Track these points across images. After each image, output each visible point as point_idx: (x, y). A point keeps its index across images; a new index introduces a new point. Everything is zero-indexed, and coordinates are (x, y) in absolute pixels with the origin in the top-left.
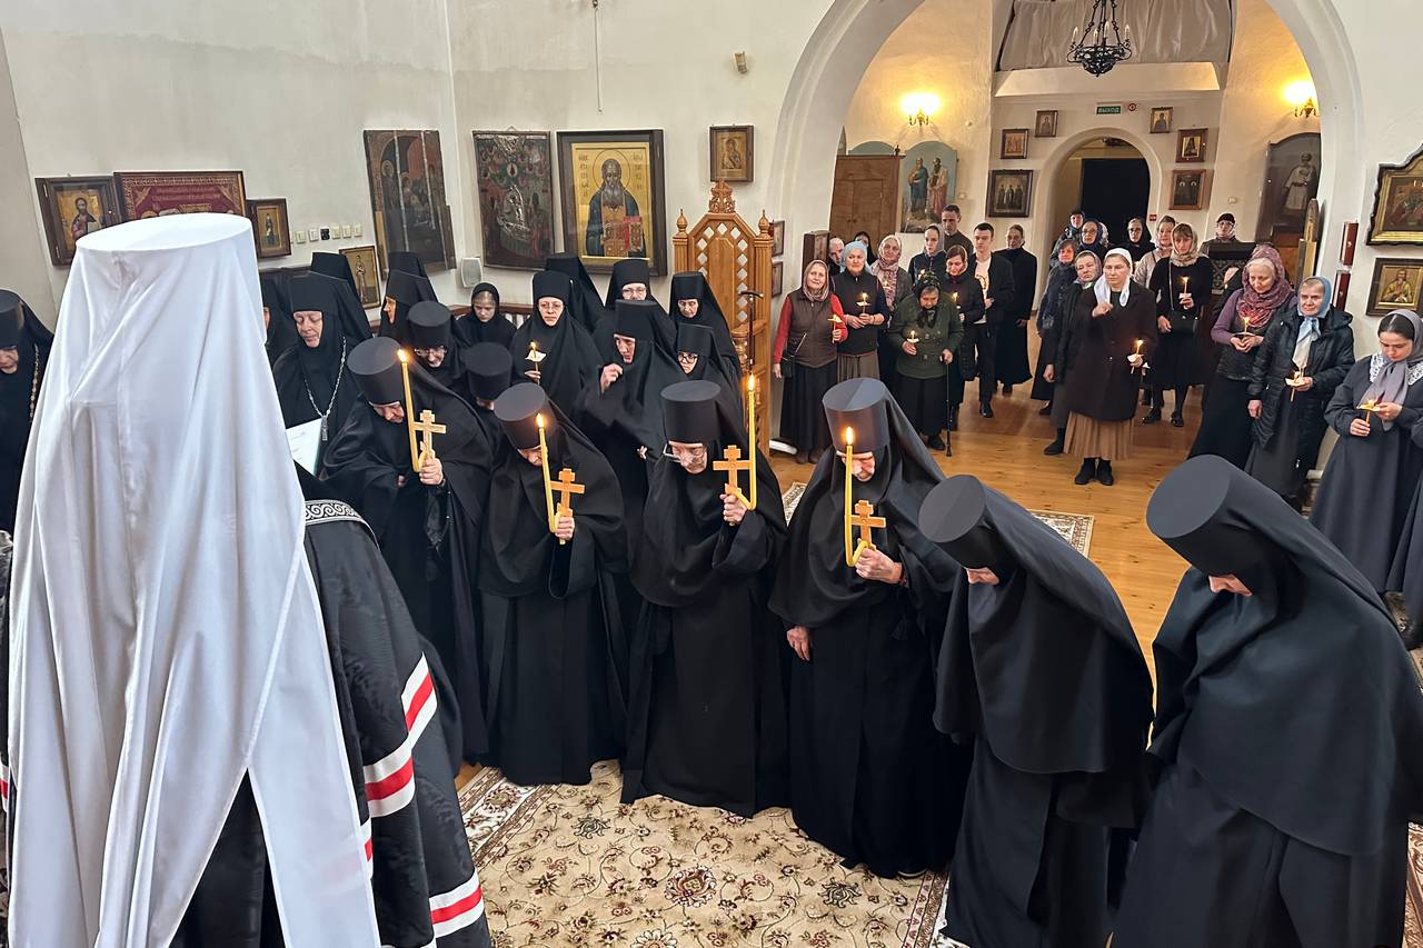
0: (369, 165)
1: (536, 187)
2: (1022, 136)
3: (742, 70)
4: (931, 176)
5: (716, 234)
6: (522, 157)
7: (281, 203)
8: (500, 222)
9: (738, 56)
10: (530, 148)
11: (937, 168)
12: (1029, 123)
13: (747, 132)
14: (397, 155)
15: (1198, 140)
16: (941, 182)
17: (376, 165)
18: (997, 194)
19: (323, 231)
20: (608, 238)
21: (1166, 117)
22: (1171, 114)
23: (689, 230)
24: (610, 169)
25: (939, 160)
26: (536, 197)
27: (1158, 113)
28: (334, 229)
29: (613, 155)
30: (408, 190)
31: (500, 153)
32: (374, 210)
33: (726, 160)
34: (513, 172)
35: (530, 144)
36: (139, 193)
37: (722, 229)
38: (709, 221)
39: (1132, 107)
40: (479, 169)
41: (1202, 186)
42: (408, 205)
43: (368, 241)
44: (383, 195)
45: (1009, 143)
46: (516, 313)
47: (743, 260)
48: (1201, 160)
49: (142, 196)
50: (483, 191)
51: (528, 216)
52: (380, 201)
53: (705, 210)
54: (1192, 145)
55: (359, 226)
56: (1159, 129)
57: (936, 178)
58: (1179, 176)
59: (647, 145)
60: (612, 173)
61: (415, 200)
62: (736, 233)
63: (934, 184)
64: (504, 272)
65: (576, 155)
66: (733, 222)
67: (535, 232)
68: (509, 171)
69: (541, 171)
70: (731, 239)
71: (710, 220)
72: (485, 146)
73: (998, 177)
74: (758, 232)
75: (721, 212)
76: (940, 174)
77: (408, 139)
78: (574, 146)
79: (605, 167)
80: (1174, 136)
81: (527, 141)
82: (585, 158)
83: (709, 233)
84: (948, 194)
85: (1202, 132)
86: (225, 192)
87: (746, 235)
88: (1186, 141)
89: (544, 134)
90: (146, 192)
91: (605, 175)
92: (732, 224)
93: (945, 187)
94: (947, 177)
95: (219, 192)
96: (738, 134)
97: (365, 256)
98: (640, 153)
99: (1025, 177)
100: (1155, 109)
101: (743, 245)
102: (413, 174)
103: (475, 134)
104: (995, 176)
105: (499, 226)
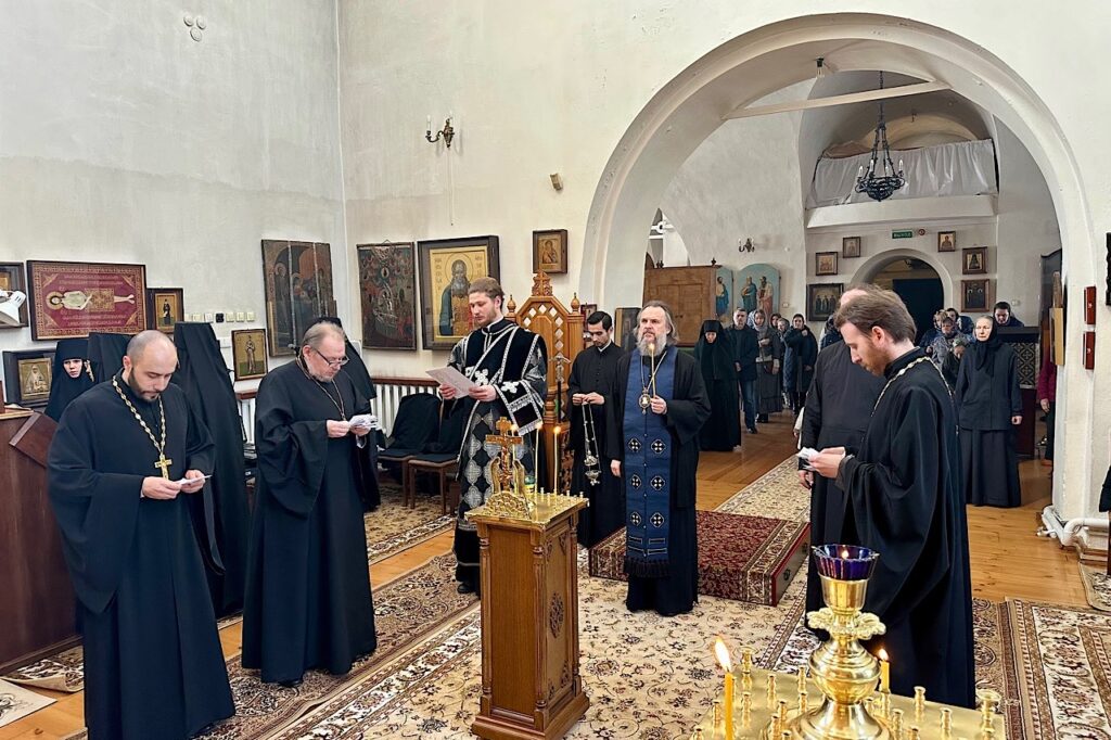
0: (264, 266)
1: (402, 284)
2: (833, 257)
3: (558, 187)
4: (759, 290)
5: (538, 313)
6: (393, 262)
7: (180, 291)
8: (375, 313)
9: (553, 176)
10: (398, 255)
11: (764, 283)
12: (837, 247)
13: (563, 234)
14: (290, 260)
15: (979, 257)
16: (768, 294)
17: (270, 265)
18: (814, 303)
19: (217, 315)
20: (456, 321)
21: (951, 239)
22: (955, 237)
23: (517, 311)
24: (458, 267)
25: (765, 278)
26: (402, 291)
27: (943, 237)
28: (228, 315)
29: (461, 257)
30: (298, 287)
31: (376, 261)
32: (266, 300)
33: (546, 257)
34: (385, 274)
35: (398, 252)
36: (47, 278)
37: (543, 309)
38: (531, 304)
39: (922, 232)
40: (361, 273)
41: (987, 292)
42: (297, 298)
43: (260, 325)
44: (276, 288)
45: (821, 264)
46: (384, 384)
47: (560, 333)
48: (984, 272)
49: (50, 280)
50: (363, 290)
51: (396, 308)
52: (272, 295)
53: (529, 294)
54: (975, 259)
55: (251, 313)
56: (945, 248)
57: (763, 292)
58: (966, 285)
59: (485, 248)
60: (459, 270)
61: (304, 295)
62: (553, 312)
63: (762, 295)
64: (378, 352)
65: (433, 258)
66: (550, 303)
67: (401, 319)
68: (382, 272)
69: (406, 273)
70: (550, 316)
71: (533, 303)
72: (365, 254)
73: (814, 290)
74: (570, 310)
75: (542, 297)
76: (766, 288)
77: (300, 248)
78: (432, 251)
79: (454, 266)
80: (960, 254)
81: (396, 248)
82: (439, 260)
83: (532, 312)
84: (774, 303)
85: (982, 250)
86: (129, 280)
87: (561, 313)
88: (970, 257)
89: (409, 244)
90: (54, 277)
91: (454, 273)
92: (549, 306)
93: (771, 298)
94: (772, 290)
95: (123, 280)
96: (556, 236)
97: (256, 337)
98: (482, 253)
99: (837, 289)
100: (940, 233)
101: (559, 322)
102: (304, 274)
103: (358, 247)
104: (811, 289)
105: (375, 316)
